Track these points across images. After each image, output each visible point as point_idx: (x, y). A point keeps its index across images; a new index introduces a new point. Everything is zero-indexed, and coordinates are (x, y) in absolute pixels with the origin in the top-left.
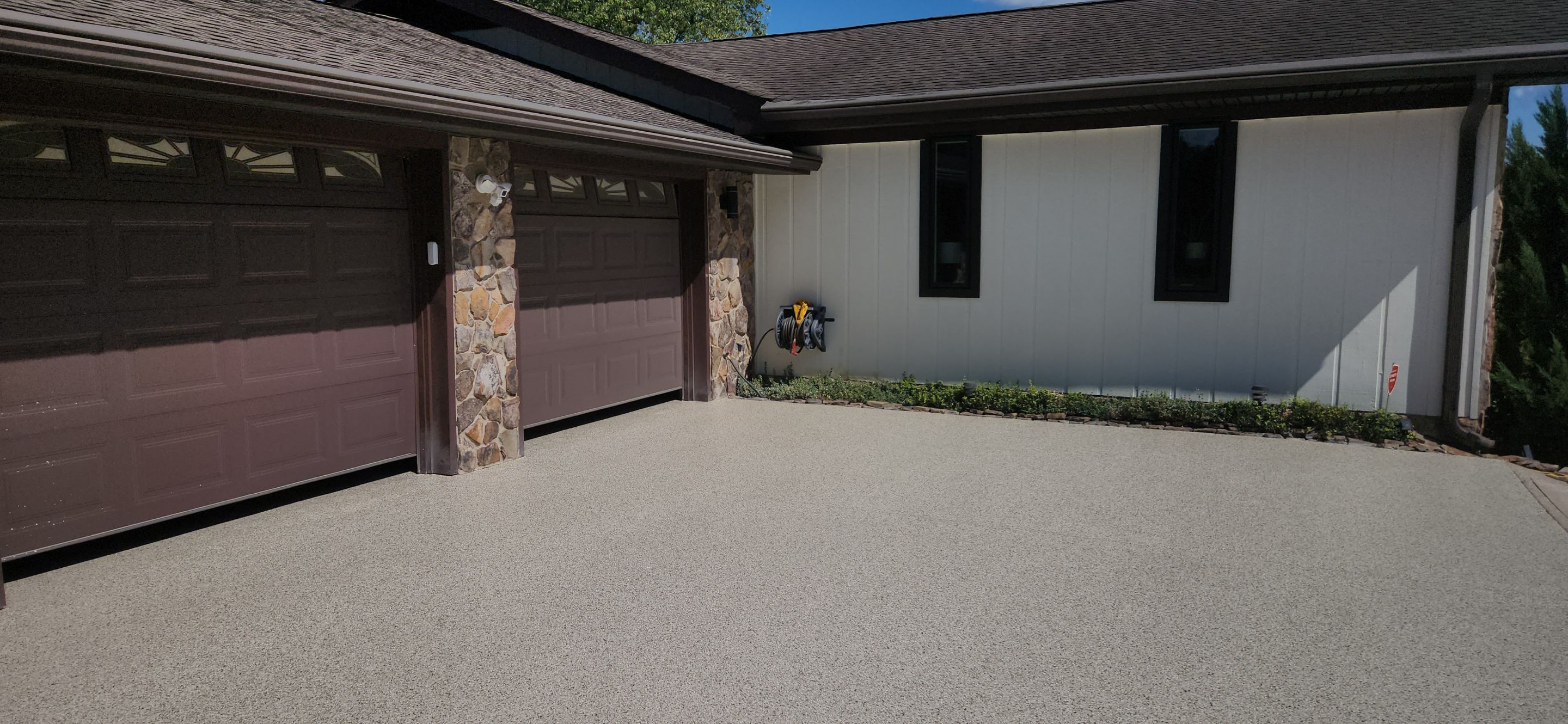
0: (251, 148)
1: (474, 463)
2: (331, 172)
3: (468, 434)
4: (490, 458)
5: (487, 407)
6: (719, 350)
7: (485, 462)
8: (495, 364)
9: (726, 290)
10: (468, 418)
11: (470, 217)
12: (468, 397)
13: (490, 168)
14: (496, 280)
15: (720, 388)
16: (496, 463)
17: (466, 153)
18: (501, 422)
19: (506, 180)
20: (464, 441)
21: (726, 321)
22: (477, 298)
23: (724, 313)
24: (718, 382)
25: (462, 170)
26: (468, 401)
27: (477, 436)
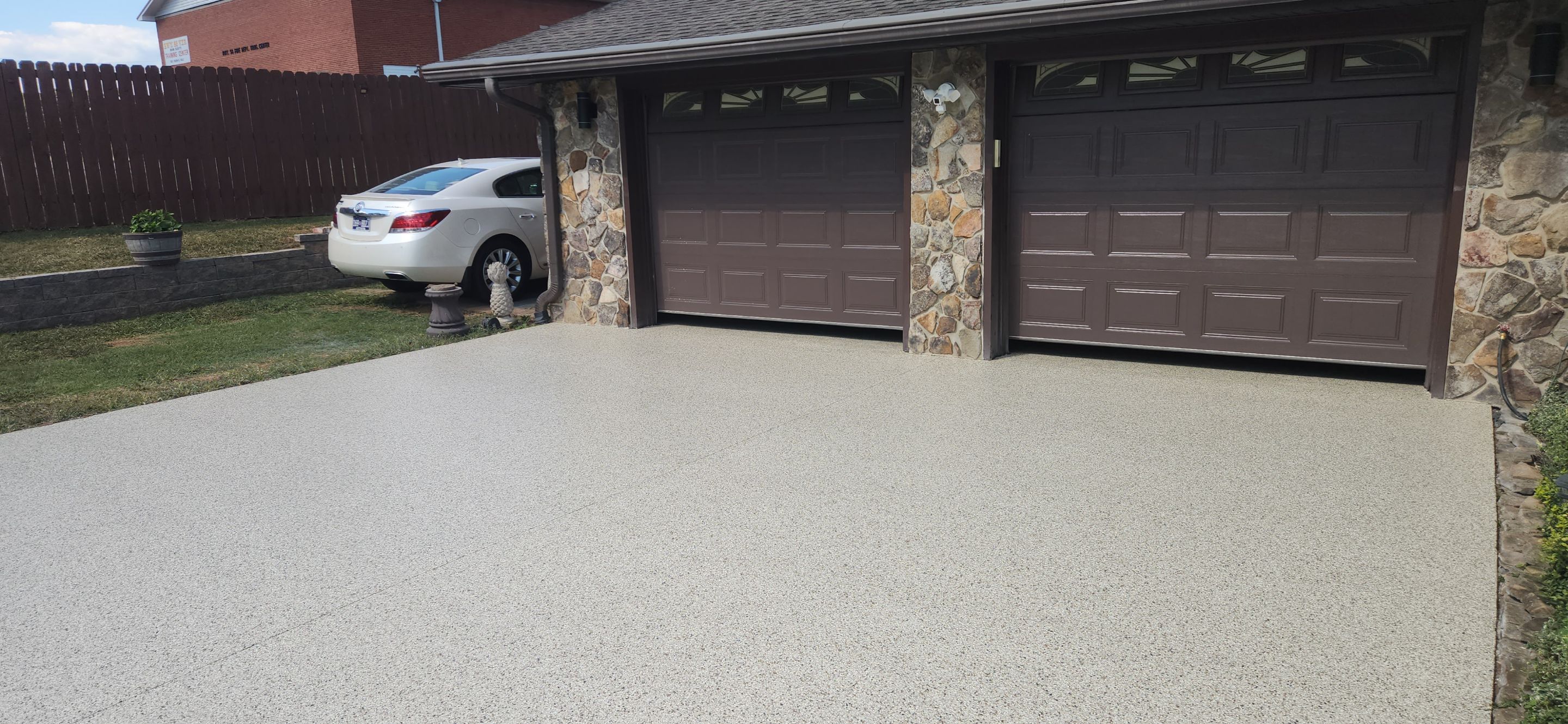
0: (801, 87)
1: (920, 348)
2: (855, 96)
3: (919, 321)
4: (938, 348)
5: (943, 302)
6: (1479, 320)
7: (934, 351)
8: (949, 264)
9: (1532, 216)
10: (917, 307)
11: (929, 125)
12: (923, 289)
13: (957, 76)
14: (959, 184)
15: (1477, 384)
16: (946, 355)
17: (929, 66)
18: (959, 320)
19: (978, 86)
20: (915, 325)
21: (1516, 272)
22: (933, 200)
23: (1512, 257)
24: (1469, 373)
25: (925, 82)
26: (922, 292)
27: (928, 326)
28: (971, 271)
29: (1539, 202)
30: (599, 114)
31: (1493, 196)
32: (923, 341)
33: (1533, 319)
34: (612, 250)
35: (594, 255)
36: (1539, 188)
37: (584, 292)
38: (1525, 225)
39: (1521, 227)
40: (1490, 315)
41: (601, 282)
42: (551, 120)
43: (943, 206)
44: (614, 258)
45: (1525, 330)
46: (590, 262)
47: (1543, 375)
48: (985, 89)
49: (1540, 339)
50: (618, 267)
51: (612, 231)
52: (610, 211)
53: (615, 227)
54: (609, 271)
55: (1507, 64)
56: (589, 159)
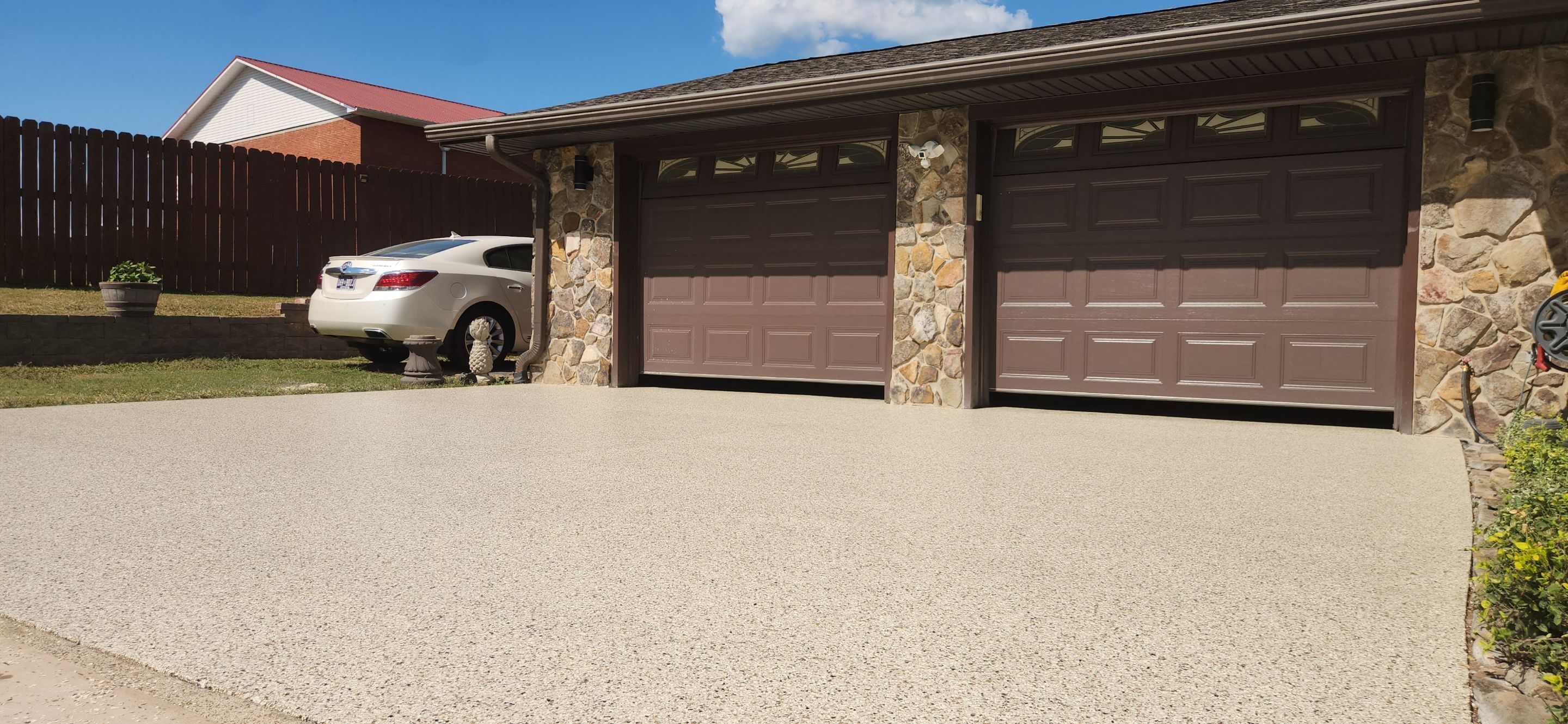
0: (793, 154)
1: (901, 398)
2: (845, 161)
3: (901, 371)
4: (920, 398)
5: (925, 352)
6: (1441, 355)
7: (915, 401)
8: (931, 313)
9: (1483, 253)
10: (900, 356)
11: (914, 181)
12: (905, 339)
13: (941, 134)
14: (942, 236)
15: (1444, 418)
16: (928, 405)
17: (915, 126)
18: (941, 369)
19: (961, 143)
20: (897, 375)
21: (1472, 307)
22: (917, 252)
23: (1468, 293)
24: (1435, 407)
25: (910, 141)
26: (904, 342)
27: (909, 375)
28: (953, 320)
29: (1489, 240)
30: (595, 177)
31: (1445, 235)
32: (905, 391)
33: (1492, 352)
34: (598, 309)
35: (579, 314)
36: (1487, 226)
37: (566, 352)
38: (1477, 262)
39: (1474, 264)
40: (1451, 349)
41: (584, 341)
42: (548, 184)
43: (926, 257)
44: (600, 316)
45: (1485, 363)
46: (575, 321)
47: (1507, 407)
48: (967, 146)
49: (1501, 371)
50: (602, 325)
51: (599, 289)
52: (599, 271)
53: (603, 286)
54: (593, 330)
55: (1450, 113)
56: (582, 220)
